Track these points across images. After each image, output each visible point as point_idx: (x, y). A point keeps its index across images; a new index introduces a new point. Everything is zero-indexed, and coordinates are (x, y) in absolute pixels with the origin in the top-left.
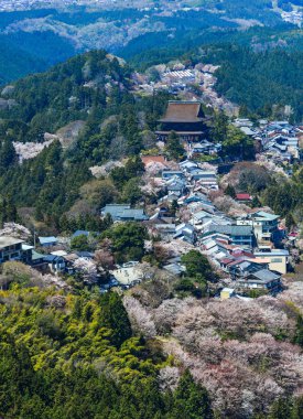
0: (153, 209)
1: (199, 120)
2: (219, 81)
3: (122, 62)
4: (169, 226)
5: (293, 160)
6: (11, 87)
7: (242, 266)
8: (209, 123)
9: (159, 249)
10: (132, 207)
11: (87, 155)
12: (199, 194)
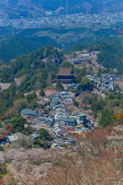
0: (41, 111)
1: (71, 75)
2: (99, 58)
3: (59, 50)
4: (44, 118)
5: (111, 90)
6: (14, 60)
7: (65, 134)
8: (76, 76)
9: (30, 127)
10: (33, 110)
11: (25, 88)
12: (62, 105)
